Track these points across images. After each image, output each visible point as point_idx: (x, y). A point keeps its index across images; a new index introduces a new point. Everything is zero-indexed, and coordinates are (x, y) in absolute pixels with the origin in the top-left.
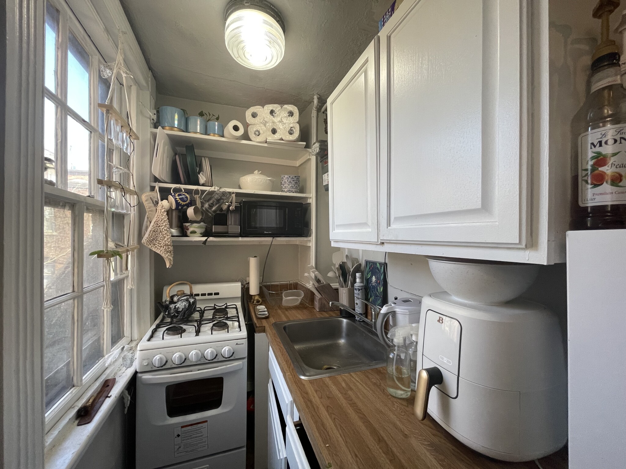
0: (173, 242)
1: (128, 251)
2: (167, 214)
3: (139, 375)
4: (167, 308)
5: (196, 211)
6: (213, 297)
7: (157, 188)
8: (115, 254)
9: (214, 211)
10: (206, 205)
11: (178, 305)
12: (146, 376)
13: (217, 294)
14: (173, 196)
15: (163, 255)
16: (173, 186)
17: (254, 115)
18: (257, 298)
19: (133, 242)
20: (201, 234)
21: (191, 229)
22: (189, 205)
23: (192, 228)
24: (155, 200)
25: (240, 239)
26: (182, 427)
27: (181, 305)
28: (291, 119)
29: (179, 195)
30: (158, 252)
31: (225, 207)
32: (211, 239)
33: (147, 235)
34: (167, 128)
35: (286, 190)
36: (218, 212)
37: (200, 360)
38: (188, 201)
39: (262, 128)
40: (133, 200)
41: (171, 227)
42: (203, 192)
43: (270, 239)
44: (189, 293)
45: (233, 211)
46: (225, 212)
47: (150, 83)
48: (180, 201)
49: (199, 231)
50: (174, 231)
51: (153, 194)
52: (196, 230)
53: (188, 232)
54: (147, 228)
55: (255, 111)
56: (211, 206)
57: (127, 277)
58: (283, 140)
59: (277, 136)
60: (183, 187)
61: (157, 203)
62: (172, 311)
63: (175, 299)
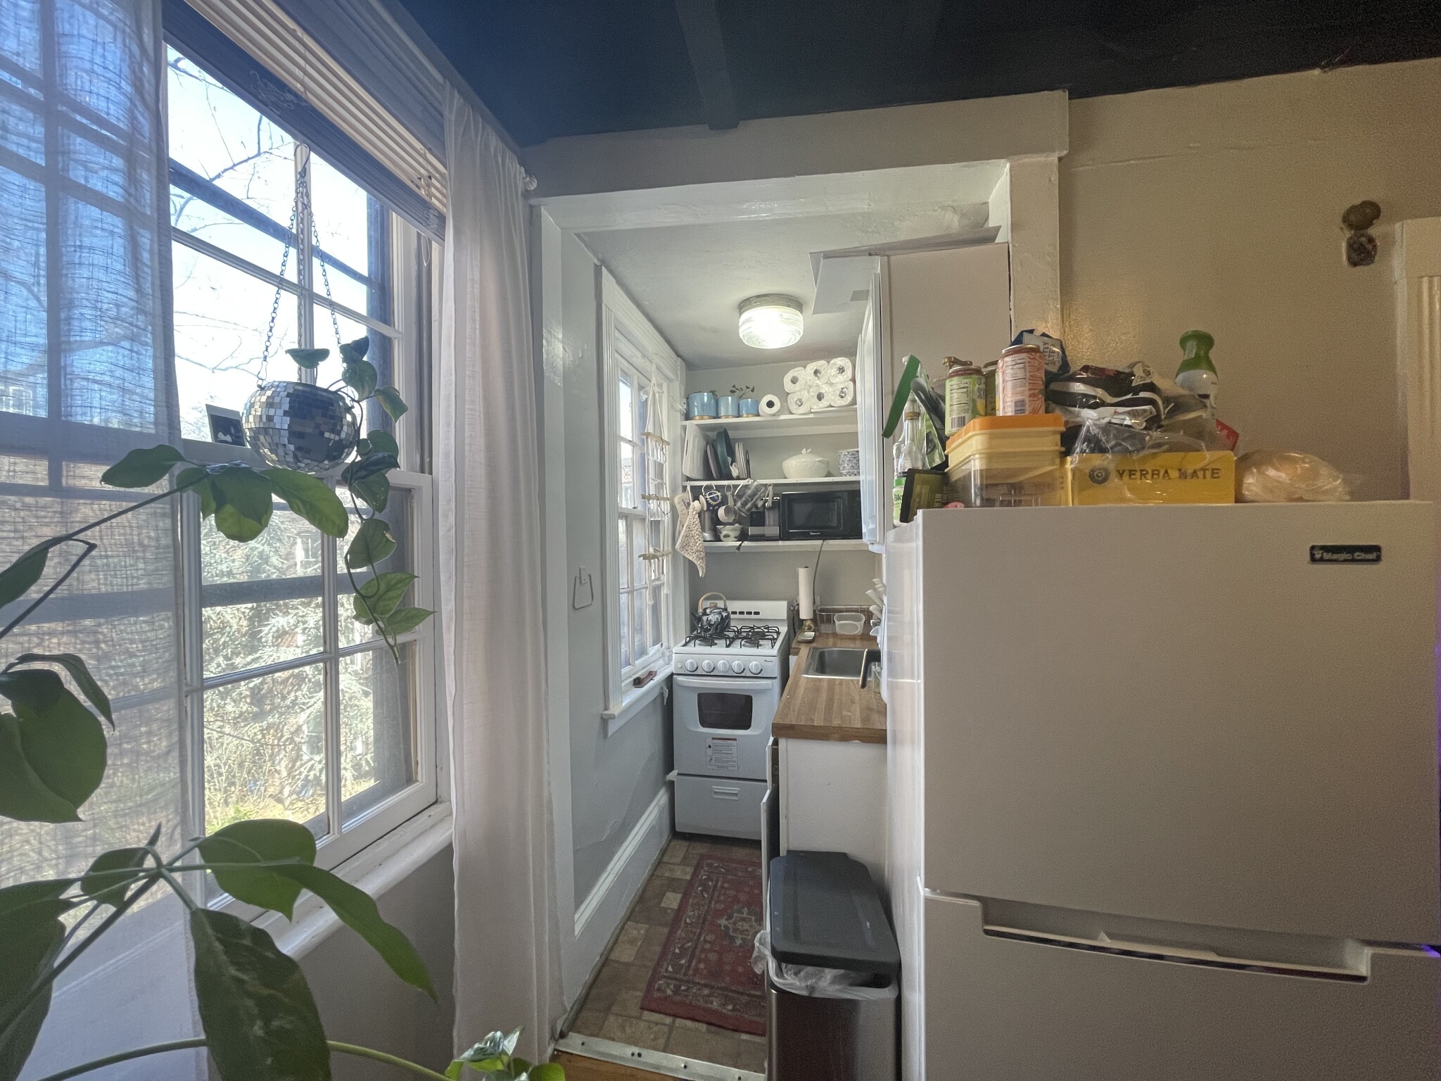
0: (705, 547)
1: (663, 555)
2: (699, 516)
3: (675, 676)
4: (700, 619)
5: (727, 511)
6: (753, 616)
7: (689, 488)
8: (654, 557)
9: (749, 509)
10: (739, 504)
11: (710, 617)
12: (680, 678)
13: (757, 613)
14: (704, 496)
15: (695, 562)
16: (705, 483)
17: (794, 381)
18: (808, 623)
19: (668, 548)
20: (735, 537)
21: (724, 533)
22: (720, 505)
23: (725, 530)
24: (686, 501)
25: (781, 543)
26: (713, 739)
27: (714, 618)
28: (841, 378)
29: (709, 495)
30: (691, 558)
31: (760, 504)
32: (746, 543)
33: (679, 541)
34: (697, 418)
35: (844, 472)
36: (754, 510)
37: (728, 672)
38: (720, 500)
39: (805, 396)
40: (666, 506)
41: (703, 529)
42: (736, 487)
43: (819, 542)
44: (723, 607)
45: (770, 509)
46: (762, 510)
47: (679, 372)
48: (710, 501)
49: (733, 534)
50: (707, 536)
51: (685, 495)
52: (730, 533)
53: (722, 536)
54: (680, 532)
55: (795, 374)
56: (744, 504)
57: (663, 584)
58: (832, 406)
59: (824, 403)
60: (714, 483)
61: (689, 504)
62: (705, 623)
63: (708, 611)
